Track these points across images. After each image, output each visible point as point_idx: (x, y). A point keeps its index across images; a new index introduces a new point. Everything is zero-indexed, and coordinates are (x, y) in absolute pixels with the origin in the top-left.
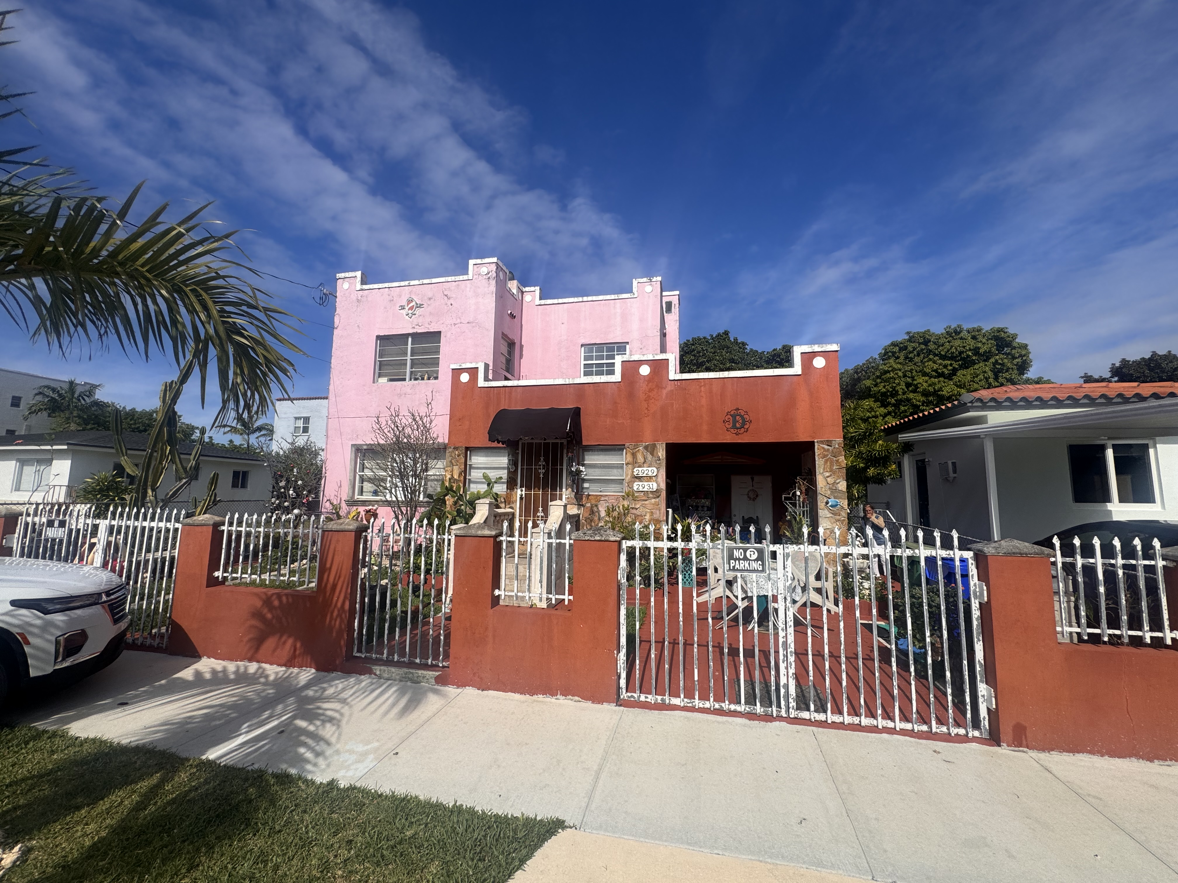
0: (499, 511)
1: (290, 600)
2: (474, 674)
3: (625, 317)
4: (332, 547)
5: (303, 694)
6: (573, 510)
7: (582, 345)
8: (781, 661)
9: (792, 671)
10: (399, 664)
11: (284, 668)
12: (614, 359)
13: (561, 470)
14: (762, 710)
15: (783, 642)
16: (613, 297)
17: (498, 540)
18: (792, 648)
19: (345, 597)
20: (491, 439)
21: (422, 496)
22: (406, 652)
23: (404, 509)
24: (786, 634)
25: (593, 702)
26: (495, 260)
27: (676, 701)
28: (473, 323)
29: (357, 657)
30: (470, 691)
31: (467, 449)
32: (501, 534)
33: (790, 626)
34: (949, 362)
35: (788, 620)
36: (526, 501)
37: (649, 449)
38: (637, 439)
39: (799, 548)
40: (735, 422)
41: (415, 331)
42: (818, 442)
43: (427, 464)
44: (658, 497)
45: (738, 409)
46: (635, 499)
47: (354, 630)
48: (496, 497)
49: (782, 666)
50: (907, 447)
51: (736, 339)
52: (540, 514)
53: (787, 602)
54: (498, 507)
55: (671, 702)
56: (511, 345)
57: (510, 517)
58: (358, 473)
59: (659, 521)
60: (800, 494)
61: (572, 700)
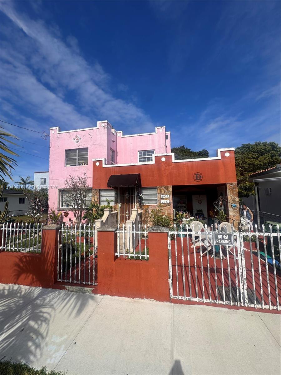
0: (112, 212)
1: (30, 259)
2: (108, 289)
3: (153, 141)
4: (46, 236)
6: (139, 211)
7: (138, 151)
8: (240, 283)
9: (246, 287)
10: (76, 285)
11: (29, 287)
12: (152, 155)
13: (134, 197)
14: (233, 303)
15: (241, 274)
16: (148, 134)
17: (116, 232)
18: (245, 277)
19: (53, 257)
20: (108, 187)
21: (84, 207)
22: (79, 279)
23: (77, 212)
24: (242, 271)
25: (160, 301)
26: (106, 121)
27: (195, 299)
28: (99, 144)
29: (59, 281)
30: (107, 297)
31: (99, 190)
32: (116, 230)
33: (244, 268)
35: (243, 265)
36: (122, 208)
37: (166, 188)
38: (161, 184)
39: (247, 234)
40: (197, 177)
41: (79, 148)
42: (228, 184)
43: (85, 196)
44: (170, 205)
45: (198, 173)
46: (163, 207)
47: (57, 270)
48: (111, 207)
49: (241, 285)
51: (187, 148)
52: (127, 213)
53: (242, 257)
54: (112, 211)
55: (193, 300)
56: (113, 152)
57: (116, 214)
58: (61, 199)
59: (170, 214)
60: (221, 202)
61: (150, 300)
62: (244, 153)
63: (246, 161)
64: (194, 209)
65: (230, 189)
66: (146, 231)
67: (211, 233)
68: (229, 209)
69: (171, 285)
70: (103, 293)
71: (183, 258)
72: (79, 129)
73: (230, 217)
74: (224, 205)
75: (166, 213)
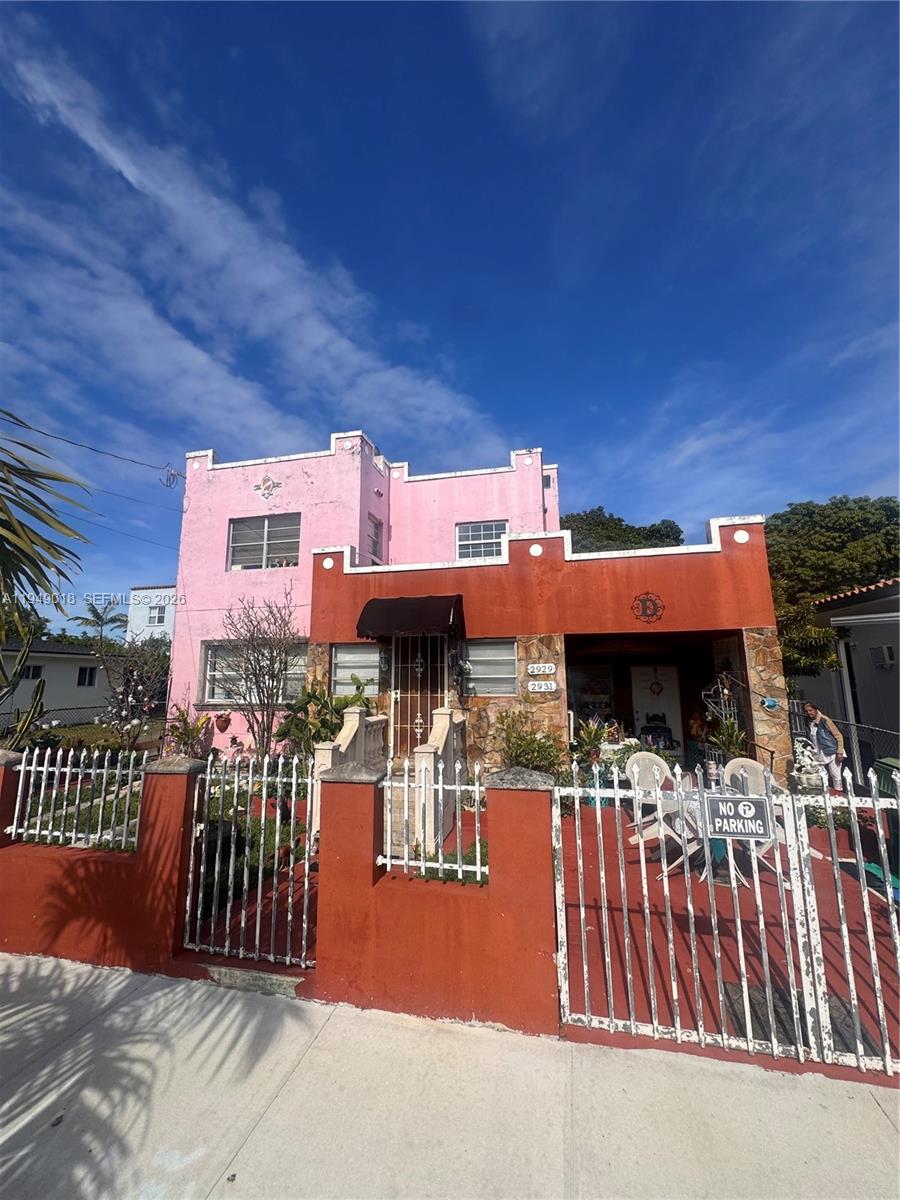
0: (371, 719)
1: (100, 869)
2: (350, 983)
3: (503, 491)
4: (157, 795)
5: (107, 1024)
6: (459, 717)
7: (457, 524)
8: (803, 973)
9: (822, 989)
10: (246, 964)
11: (88, 967)
12: (500, 537)
13: (442, 668)
14: (781, 1049)
15: (805, 943)
16: (489, 471)
17: (380, 786)
18: (818, 953)
19: (173, 866)
20: (360, 635)
21: (280, 699)
22: (255, 946)
23: (258, 715)
24: (808, 930)
25: (525, 1033)
26: (359, 433)
27: (646, 1030)
29: (189, 949)
30: (345, 1009)
31: (332, 645)
32: (382, 779)
33: (813, 919)
34: (838, 534)
35: (809, 909)
36: (402, 705)
37: (545, 641)
38: (531, 630)
39: (817, 801)
40: (645, 608)
41: (272, 512)
42: (746, 630)
43: (286, 663)
44: (558, 698)
45: (647, 593)
46: (534, 702)
47: (186, 911)
48: (367, 703)
49: (806, 980)
51: (611, 515)
52: (419, 721)
53: (806, 883)
54: (369, 714)
55: (639, 1032)
56: (378, 525)
57: (384, 725)
58: (209, 673)
59: (560, 728)
60: (726, 691)
61: (493, 1028)
62: (795, 533)
63: (802, 556)
64: (637, 712)
65: (756, 647)
66: (481, 785)
67: (696, 797)
68: (754, 713)
69: (562, 973)
70: (333, 998)
71: (603, 881)
72: (276, 457)
73: (758, 741)
74: (738, 700)
75: (546, 723)
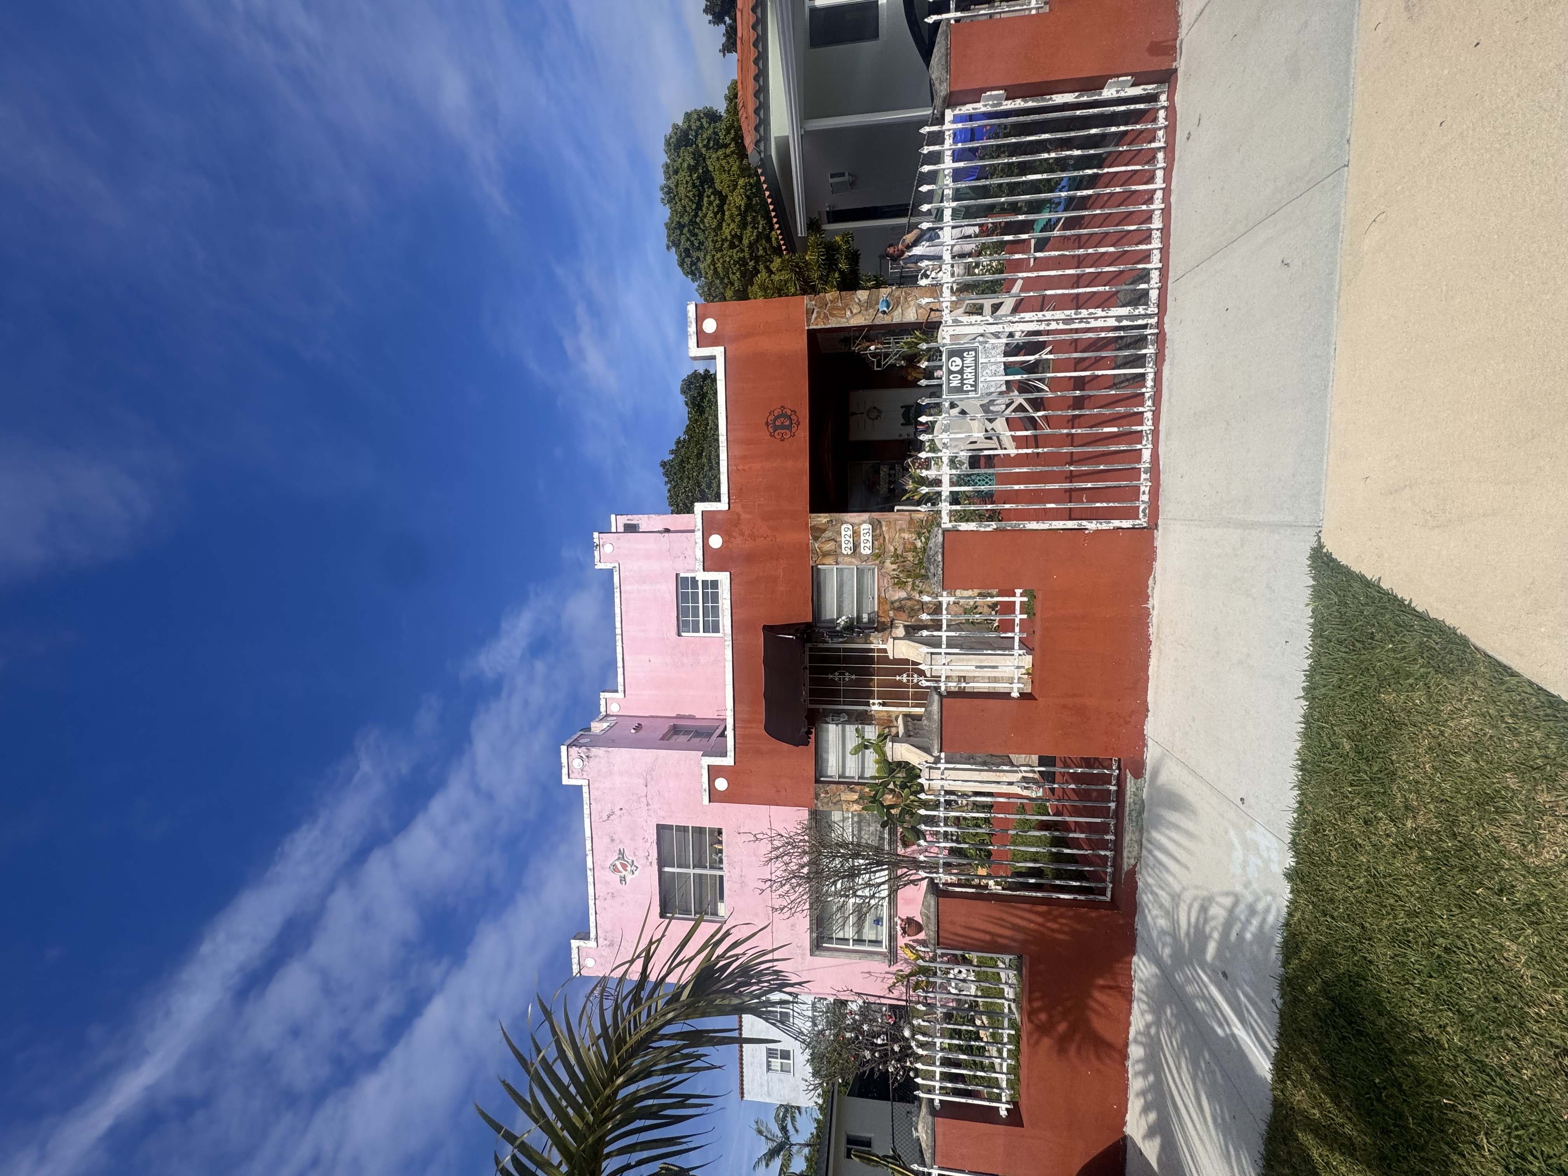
0: (901, 732)
1: (1037, 994)
2: (1127, 723)
3: (644, 579)
4: (960, 931)
5: (1169, 962)
6: (900, 632)
7: (679, 635)
8: (1088, 326)
9: (1099, 312)
10: (1119, 832)
11: (1135, 1005)
12: (697, 582)
13: (845, 650)
14: (1150, 347)
15: (1064, 323)
16: (617, 595)
17: (945, 694)
18: (1071, 313)
20: (807, 744)
22: (1102, 822)
24: (1054, 320)
25: (1154, 560)
26: (564, 749)
27: (1146, 455)
28: (646, 780)
29: (1112, 895)
30: (1151, 728)
31: (817, 781)
32: (938, 691)
34: (706, 199)
35: (1036, 318)
36: (888, 698)
37: (816, 534)
38: (805, 550)
40: (782, 427)
41: (655, 862)
42: (808, 325)
44: (880, 522)
45: (767, 424)
46: (883, 546)
47: (1075, 899)
48: (883, 737)
49: (1093, 324)
50: (813, 226)
51: (672, 452)
52: (904, 678)
53: (1014, 320)
54: (897, 735)
55: (1148, 461)
56: (675, 730)
57: (909, 719)
58: (851, 947)
59: (911, 521)
60: (872, 348)
61: (1153, 588)
63: (729, 238)
64: (900, 435)
65: (826, 317)
66: (942, 596)
68: (895, 321)
69: (1104, 526)
70: (1141, 740)
71: (1022, 487)
72: (586, 855)
73: (922, 319)
74: (884, 335)
75: (906, 536)
